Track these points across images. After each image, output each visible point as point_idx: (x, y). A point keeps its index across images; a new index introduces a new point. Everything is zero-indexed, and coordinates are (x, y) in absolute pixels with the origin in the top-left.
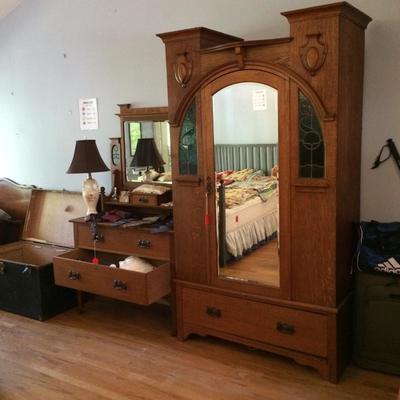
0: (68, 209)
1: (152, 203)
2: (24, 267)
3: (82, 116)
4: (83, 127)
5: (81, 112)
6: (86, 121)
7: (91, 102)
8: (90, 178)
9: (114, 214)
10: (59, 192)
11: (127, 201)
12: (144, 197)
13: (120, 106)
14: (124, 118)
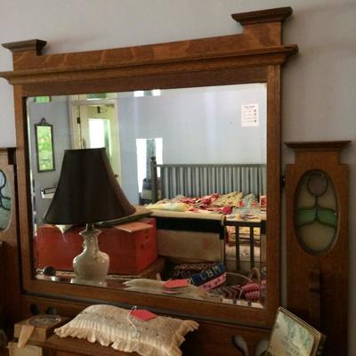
13: (11, 47)
14: (25, 86)
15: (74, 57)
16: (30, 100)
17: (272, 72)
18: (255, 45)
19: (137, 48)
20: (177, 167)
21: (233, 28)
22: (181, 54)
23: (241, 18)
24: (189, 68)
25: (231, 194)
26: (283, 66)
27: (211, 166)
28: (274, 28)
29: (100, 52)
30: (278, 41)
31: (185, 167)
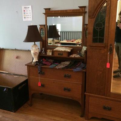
0: (17, 58)
1: (65, 55)
2: (4, 88)
3: (23, 14)
4: (24, 20)
5: (23, 12)
6: (26, 17)
7: (29, 8)
8: (35, 44)
9: (48, 61)
10: (12, 50)
11: (51, 54)
12: (60, 53)
13: (45, 9)
14: (47, 15)
15: (55, 11)
16: (48, 17)
17: (83, 14)
18: (81, 11)
19: (65, 10)
20: (64, 32)
21: (79, 8)
22: (71, 12)
23: (80, 7)
24: (72, 13)
25: (79, 39)
26: (85, 14)
27: (74, 32)
28: (84, 8)
29: (59, 10)
30: (84, 10)
31: (67, 32)
